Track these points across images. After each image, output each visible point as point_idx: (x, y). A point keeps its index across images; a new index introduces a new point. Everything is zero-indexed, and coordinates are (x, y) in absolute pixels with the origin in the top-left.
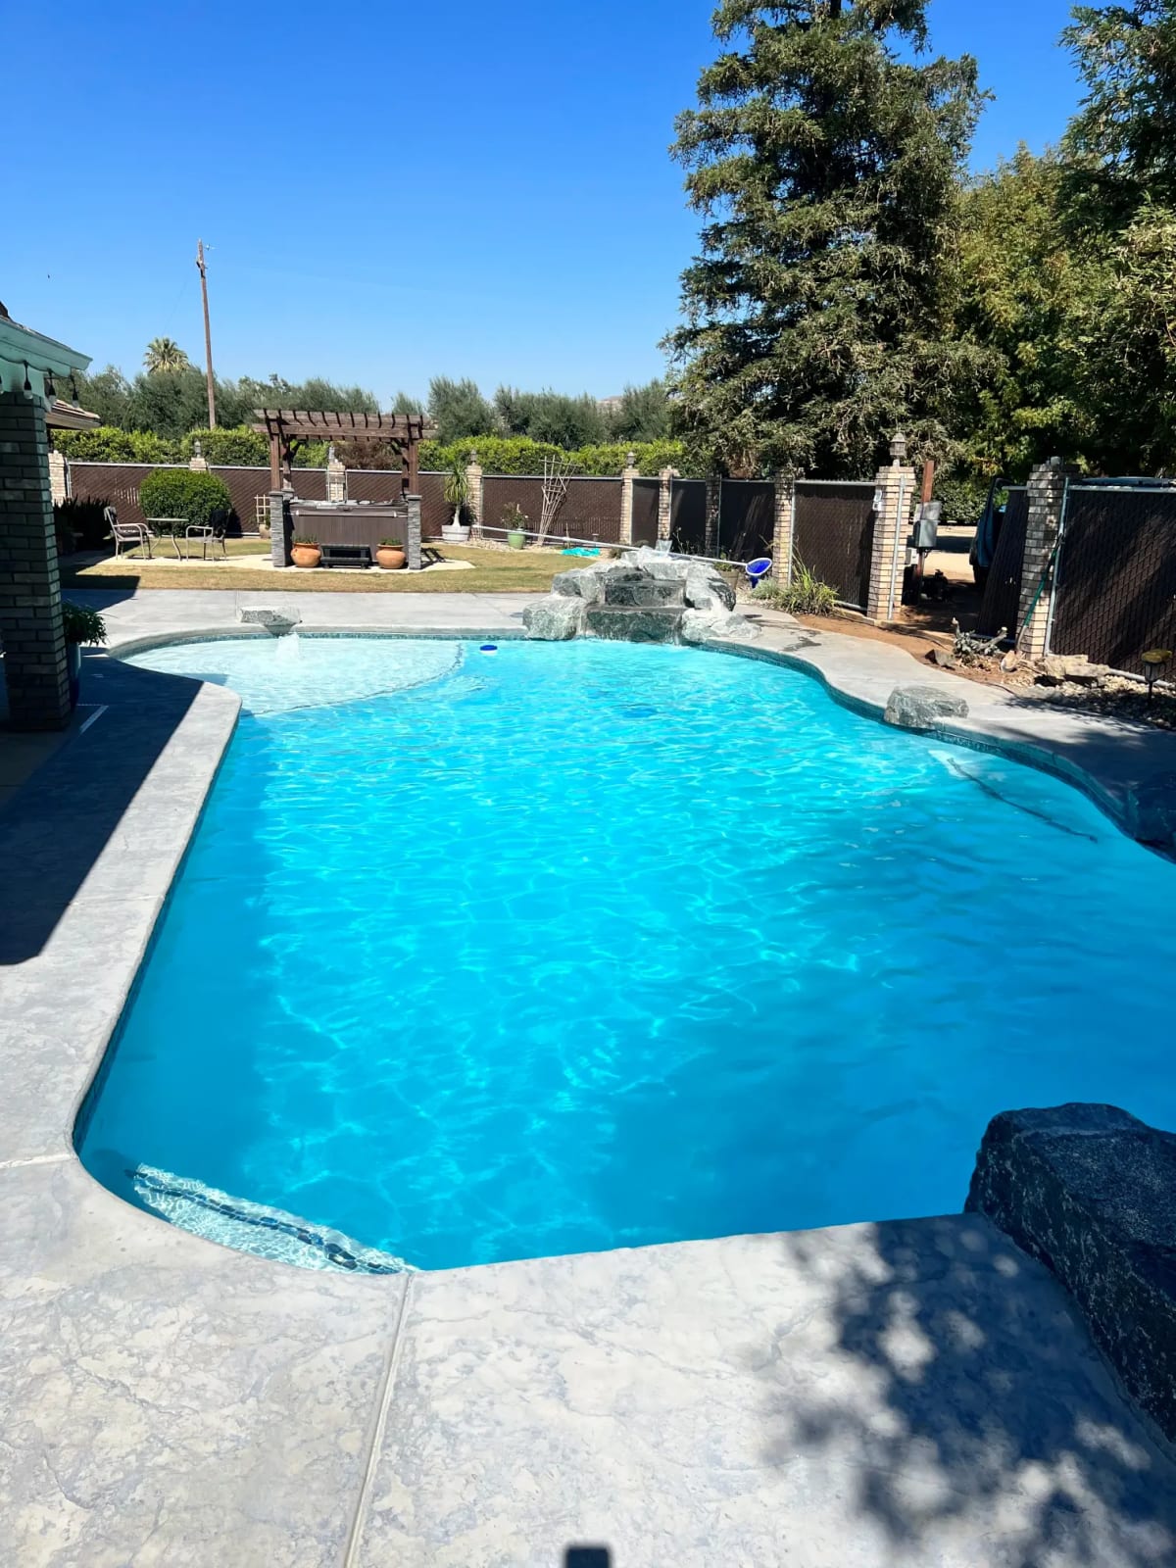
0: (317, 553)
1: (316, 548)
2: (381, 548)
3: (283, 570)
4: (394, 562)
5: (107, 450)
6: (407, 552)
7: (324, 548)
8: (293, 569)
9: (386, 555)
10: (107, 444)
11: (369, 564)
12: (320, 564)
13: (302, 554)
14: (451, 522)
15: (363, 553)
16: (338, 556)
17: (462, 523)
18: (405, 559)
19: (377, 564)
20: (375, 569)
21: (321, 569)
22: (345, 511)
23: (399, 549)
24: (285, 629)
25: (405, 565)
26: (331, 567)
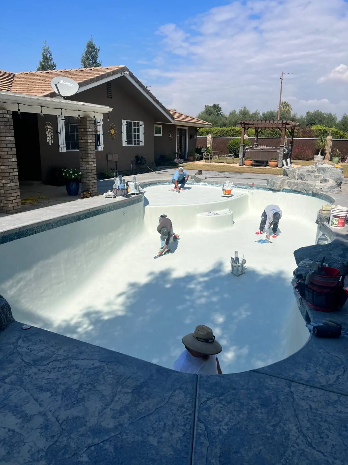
0: (251, 162)
1: (251, 160)
2: (270, 161)
3: (241, 166)
4: (273, 165)
5: (237, 134)
6: (278, 163)
7: (254, 160)
8: (244, 166)
9: (271, 163)
10: (237, 132)
11: (267, 165)
12: (252, 165)
13: (247, 162)
14: (317, 154)
15: (265, 162)
16: (258, 163)
17: (322, 155)
18: (277, 164)
19: (269, 166)
20: (267, 167)
21: (252, 167)
22: (262, 150)
23: (276, 161)
24: (199, 181)
25: (277, 166)
26: (255, 166)
